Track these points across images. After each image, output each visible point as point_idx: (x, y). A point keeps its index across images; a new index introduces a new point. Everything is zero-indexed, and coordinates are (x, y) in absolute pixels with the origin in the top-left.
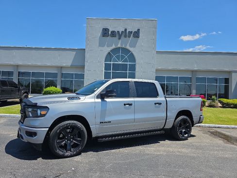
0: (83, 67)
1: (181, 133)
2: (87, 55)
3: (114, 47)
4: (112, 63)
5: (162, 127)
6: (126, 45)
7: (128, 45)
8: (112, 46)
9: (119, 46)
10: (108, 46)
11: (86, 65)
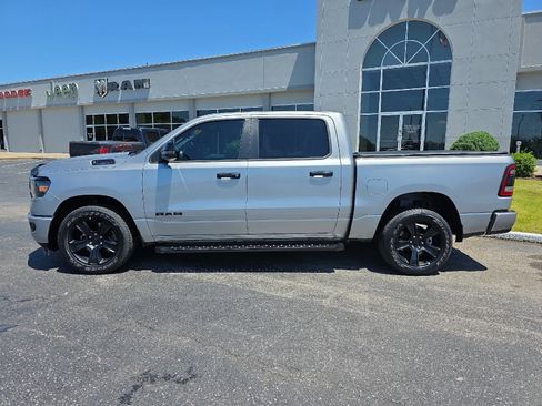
0: (311, 88)
1: (407, 254)
2: (320, 58)
3: (388, 23)
4: (382, 68)
5: (340, 235)
6: (423, 12)
7: (430, 8)
8: (382, 22)
9: (403, 17)
10: (372, 24)
11: (318, 81)
